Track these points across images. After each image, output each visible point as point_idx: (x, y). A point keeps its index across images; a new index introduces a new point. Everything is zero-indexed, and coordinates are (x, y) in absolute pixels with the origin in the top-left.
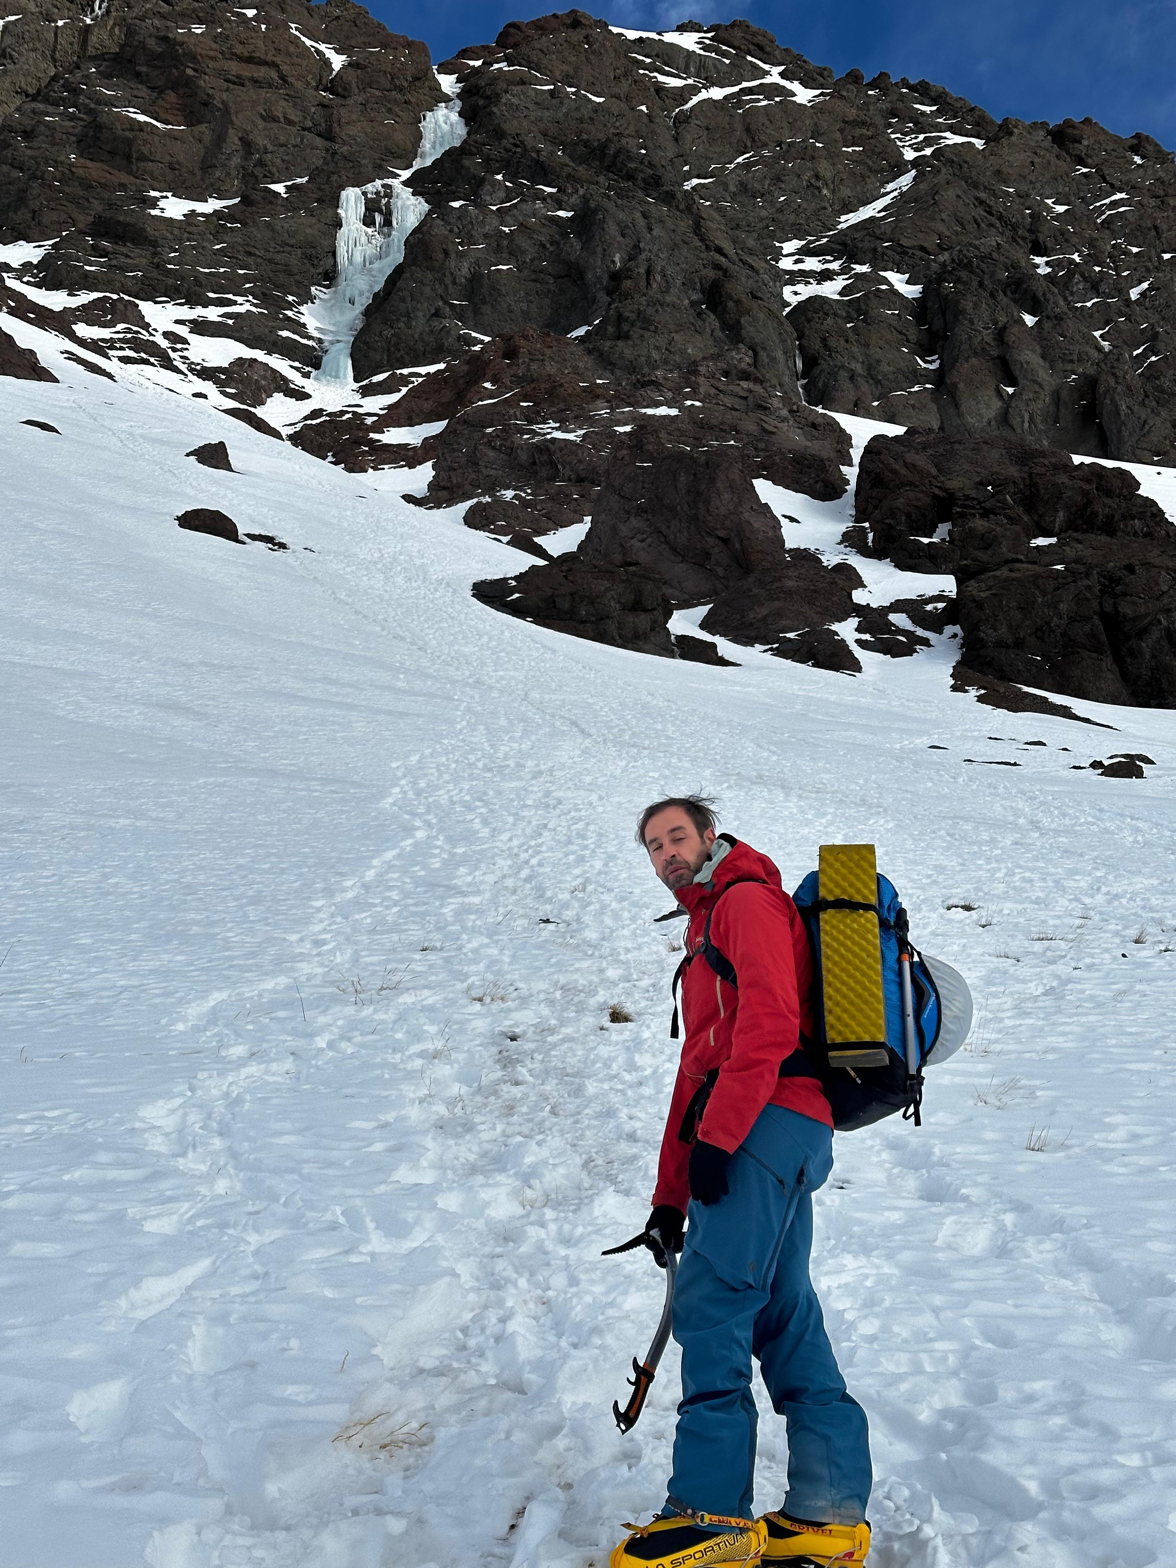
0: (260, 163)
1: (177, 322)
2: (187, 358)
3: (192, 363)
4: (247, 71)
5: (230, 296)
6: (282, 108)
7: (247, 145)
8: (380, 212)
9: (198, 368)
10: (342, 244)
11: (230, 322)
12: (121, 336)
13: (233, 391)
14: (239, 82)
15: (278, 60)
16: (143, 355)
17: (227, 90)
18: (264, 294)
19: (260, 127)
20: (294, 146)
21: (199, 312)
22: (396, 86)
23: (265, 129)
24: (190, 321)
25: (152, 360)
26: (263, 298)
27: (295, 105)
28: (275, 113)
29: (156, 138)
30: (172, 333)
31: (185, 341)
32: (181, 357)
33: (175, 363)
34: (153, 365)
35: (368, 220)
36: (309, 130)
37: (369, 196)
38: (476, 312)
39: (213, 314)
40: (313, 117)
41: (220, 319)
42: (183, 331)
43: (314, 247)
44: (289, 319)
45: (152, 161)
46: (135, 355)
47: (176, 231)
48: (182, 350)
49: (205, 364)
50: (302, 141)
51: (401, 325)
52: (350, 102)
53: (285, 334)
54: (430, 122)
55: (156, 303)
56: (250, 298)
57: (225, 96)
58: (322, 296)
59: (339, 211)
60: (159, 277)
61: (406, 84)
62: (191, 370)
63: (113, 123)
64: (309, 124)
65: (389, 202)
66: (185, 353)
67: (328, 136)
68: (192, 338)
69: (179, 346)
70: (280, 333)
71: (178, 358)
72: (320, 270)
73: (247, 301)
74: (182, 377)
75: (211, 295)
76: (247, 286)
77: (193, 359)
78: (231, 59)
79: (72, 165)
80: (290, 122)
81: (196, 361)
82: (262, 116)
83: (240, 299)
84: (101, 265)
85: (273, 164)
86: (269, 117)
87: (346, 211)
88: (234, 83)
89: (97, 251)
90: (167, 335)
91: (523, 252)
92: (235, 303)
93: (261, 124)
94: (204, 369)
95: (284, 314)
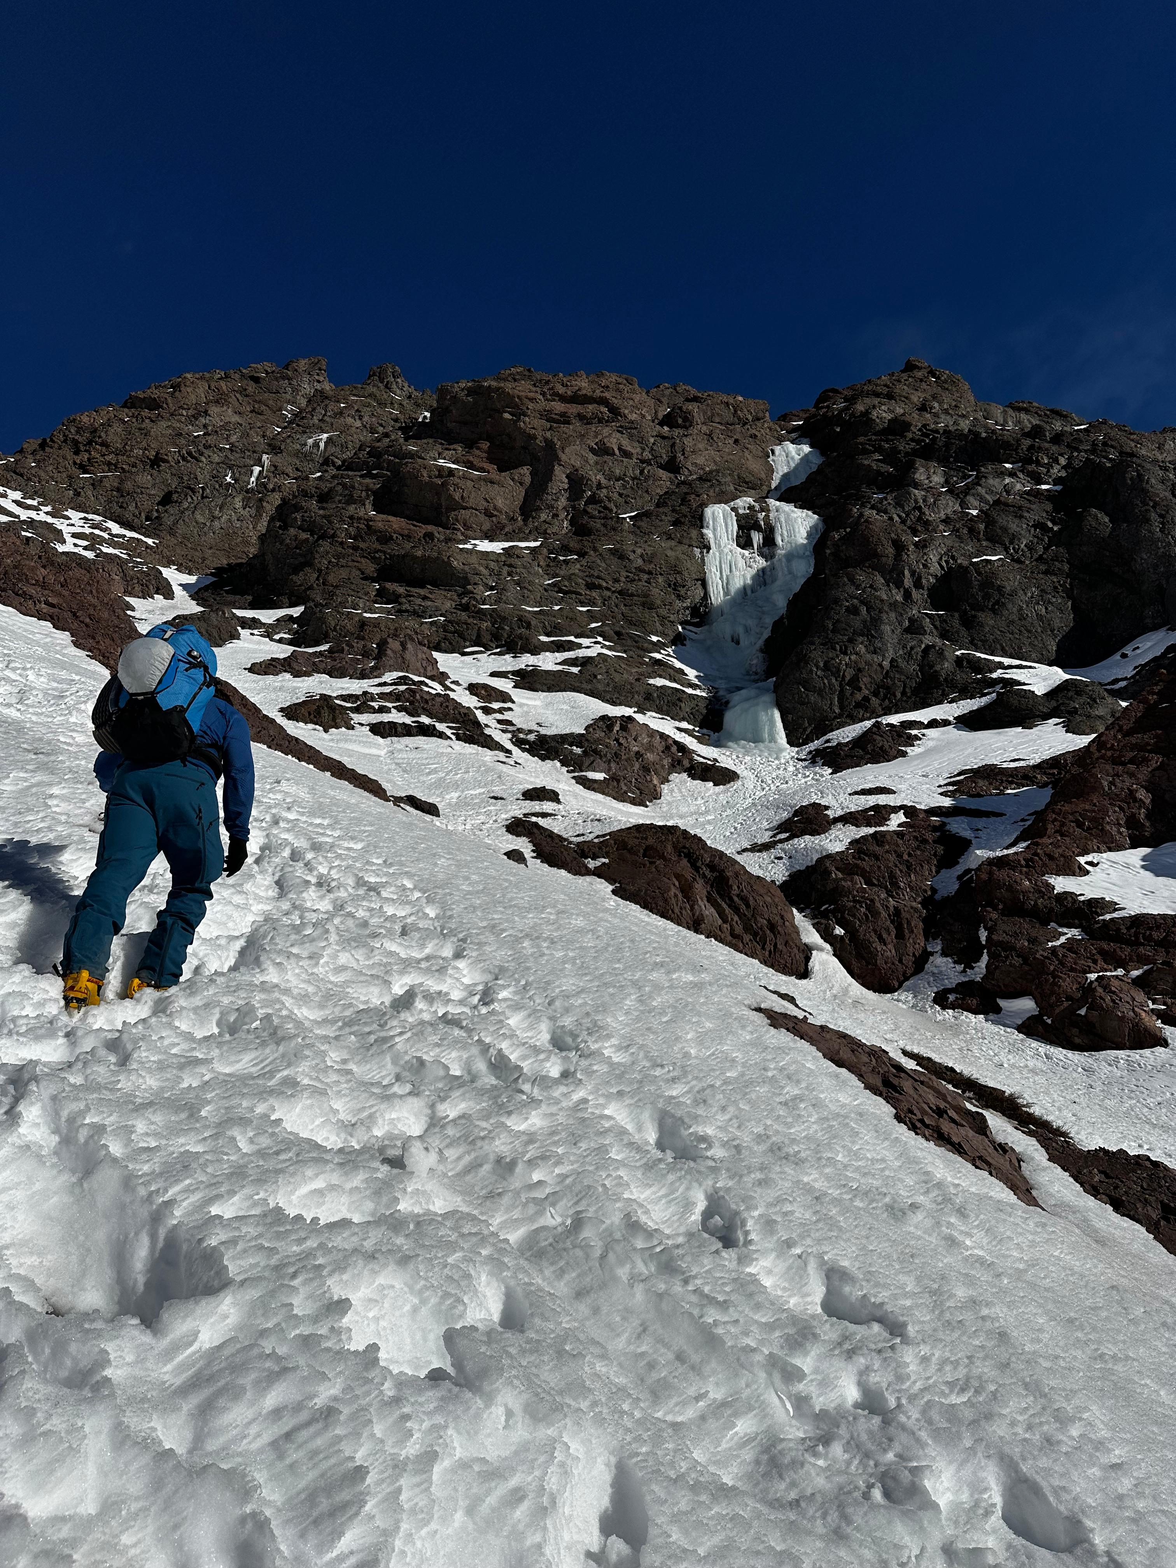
0: (593, 500)
1: (493, 674)
2: (511, 723)
3: (520, 730)
4: (573, 409)
5: (572, 638)
6: (614, 440)
7: (576, 483)
8: (758, 528)
9: (532, 737)
10: (714, 570)
11: (575, 670)
12: (387, 689)
13: (600, 776)
14: (564, 419)
15: (607, 395)
16: (425, 720)
17: (551, 428)
18: (618, 634)
19: (591, 462)
20: (633, 479)
21: (526, 660)
22: (739, 419)
23: (597, 463)
24: (514, 673)
25: (441, 727)
26: (618, 638)
27: (631, 437)
28: (608, 445)
29: (470, 484)
30: (485, 686)
31: (505, 697)
32: (499, 722)
33: (487, 731)
34: (441, 735)
35: (742, 541)
36: (648, 462)
37: (741, 511)
38: (969, 623)
39: (548, 662)
40: (652, 449)
41: (560, 668)
42: (504, 685)
43: (679, 573)
44: (658, 662)
45: (465, 508)
46: (408, 720)
47: (492, 565)
48: (500, 711)
49: (543, 731)
50: (642, 472)
51: (861, 648)
52: (694, 431)
53: (659, 682)
54: (780, 455)
55: (464, 654)
56: (600, 639)
57: (548, 434)
58: (692, 635)
59: (705, 531)
60: (470, 621)
61: (750, 418)
62: (519, 743)
63: (419, 471)
64: (647, 455)
65: (767, 516)
66: (507, 716)
67: (672, 466)
68: (521, 696)
69: (496, 706)
70: (651, 681)
71: (494, 724)
72: (687, 603)
73: (596, 643)
74: (502, 756)
75: (544, 638)
76: (593, 625)
77: (519, 723)
78: (554, 400)
79: (371, 519)
80: (626, 454)
81: (524, 727)
82: (592, 450)
83: (585, 642)
84: (389, 612)
85: (609, 499)
86: (603, 450)
87: (715, 530)
88: (557, 422)
89: (383, 596)
90: (473, 689)
91: (1013, 538)
92: (579, 646)
93: (592, 458)
94: (543, 740)
95: (651, 658)
